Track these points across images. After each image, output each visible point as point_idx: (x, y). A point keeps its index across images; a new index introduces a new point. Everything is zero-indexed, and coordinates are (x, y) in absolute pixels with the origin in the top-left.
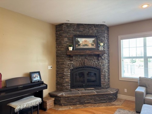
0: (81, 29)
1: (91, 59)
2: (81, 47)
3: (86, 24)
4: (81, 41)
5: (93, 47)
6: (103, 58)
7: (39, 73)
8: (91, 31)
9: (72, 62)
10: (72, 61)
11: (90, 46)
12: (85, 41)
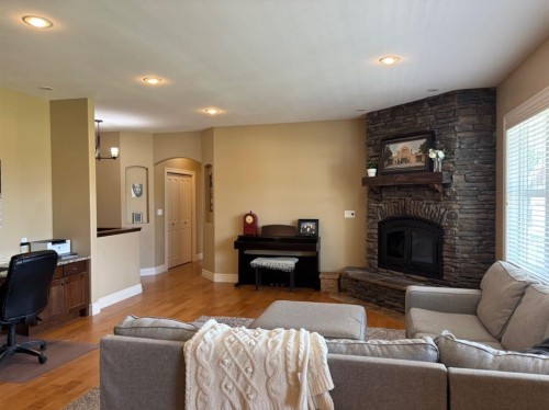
0: (400, 120)
1: (419, 196)
2: (394, 166)
3: (408, 105)
4: (396, 149)
5: (419, 164)
6: (448, 194)
7: (316, 221)
8: (420, 121)
9: (381, 205)
10: (379, 201)
11: (413, 163)
12: (404, 150)
